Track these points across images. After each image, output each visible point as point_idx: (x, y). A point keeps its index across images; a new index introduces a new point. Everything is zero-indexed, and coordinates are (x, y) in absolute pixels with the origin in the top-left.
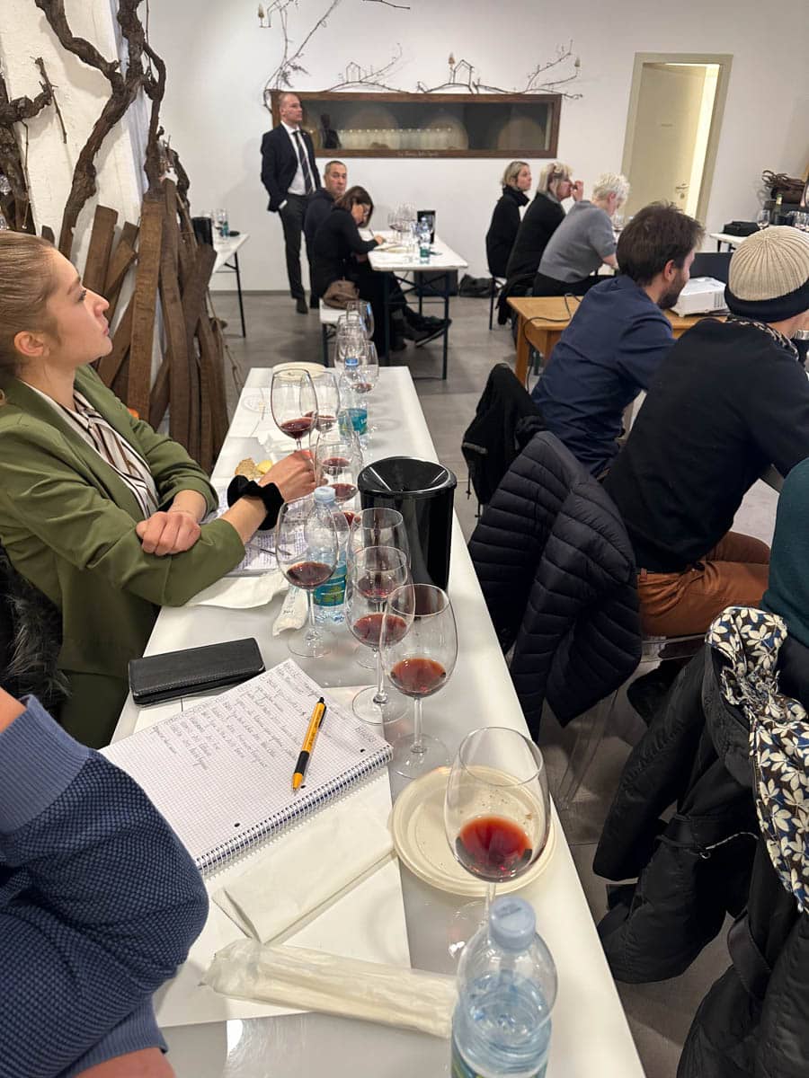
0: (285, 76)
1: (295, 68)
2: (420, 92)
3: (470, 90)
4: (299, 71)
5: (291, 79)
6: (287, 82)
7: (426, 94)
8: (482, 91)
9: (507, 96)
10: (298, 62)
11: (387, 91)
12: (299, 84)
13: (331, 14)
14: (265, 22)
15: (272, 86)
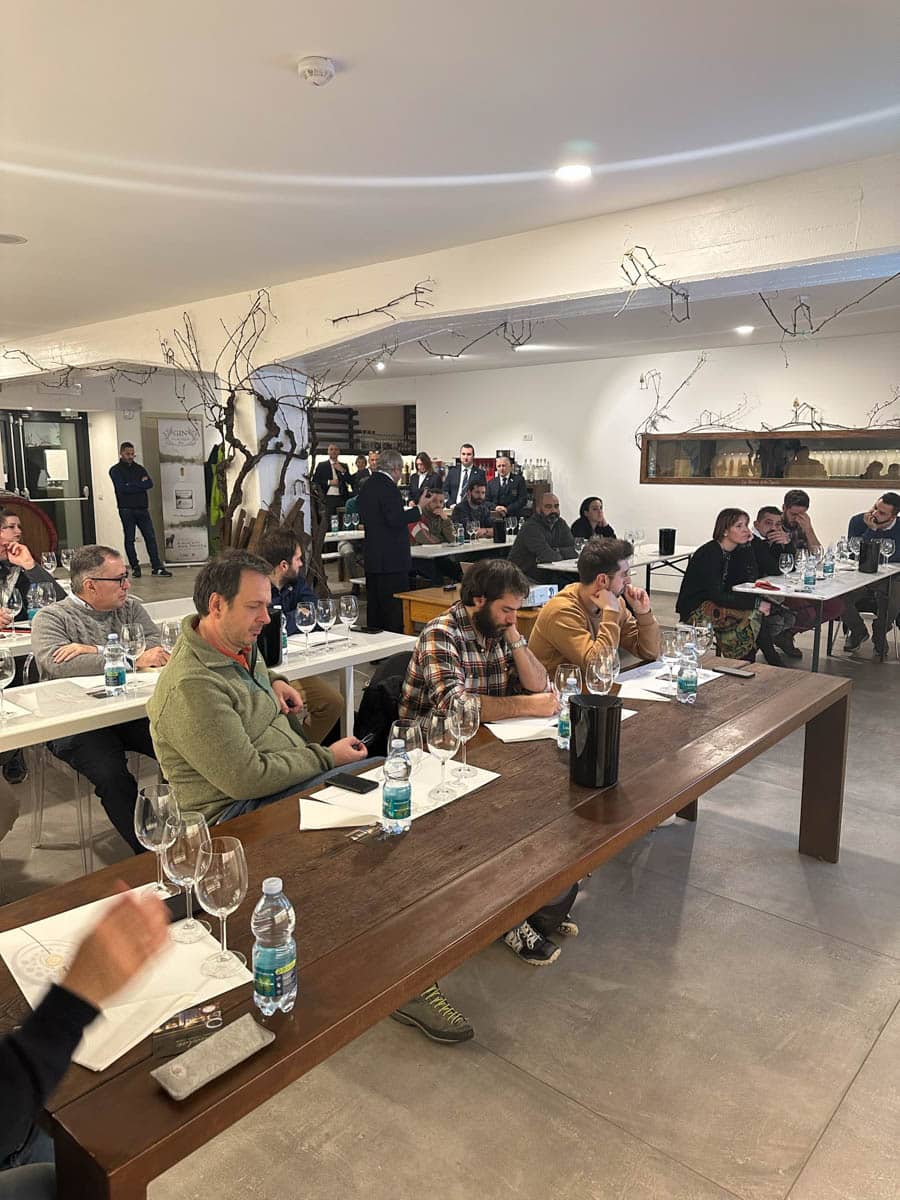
0: (654, 423)
1: (662, 417)
2: (766, 430)
3: (813, 427)
4: (665, 419)
5: (658, 426)
6: (655, 427)
7: (770, 432)
8: (825, 428)
9: (849, 431)
10: (664, 413)
11: (735, 431)
12: (664, 428)
13: (694, 376)
14: (644, 386)
15: (642, 431)
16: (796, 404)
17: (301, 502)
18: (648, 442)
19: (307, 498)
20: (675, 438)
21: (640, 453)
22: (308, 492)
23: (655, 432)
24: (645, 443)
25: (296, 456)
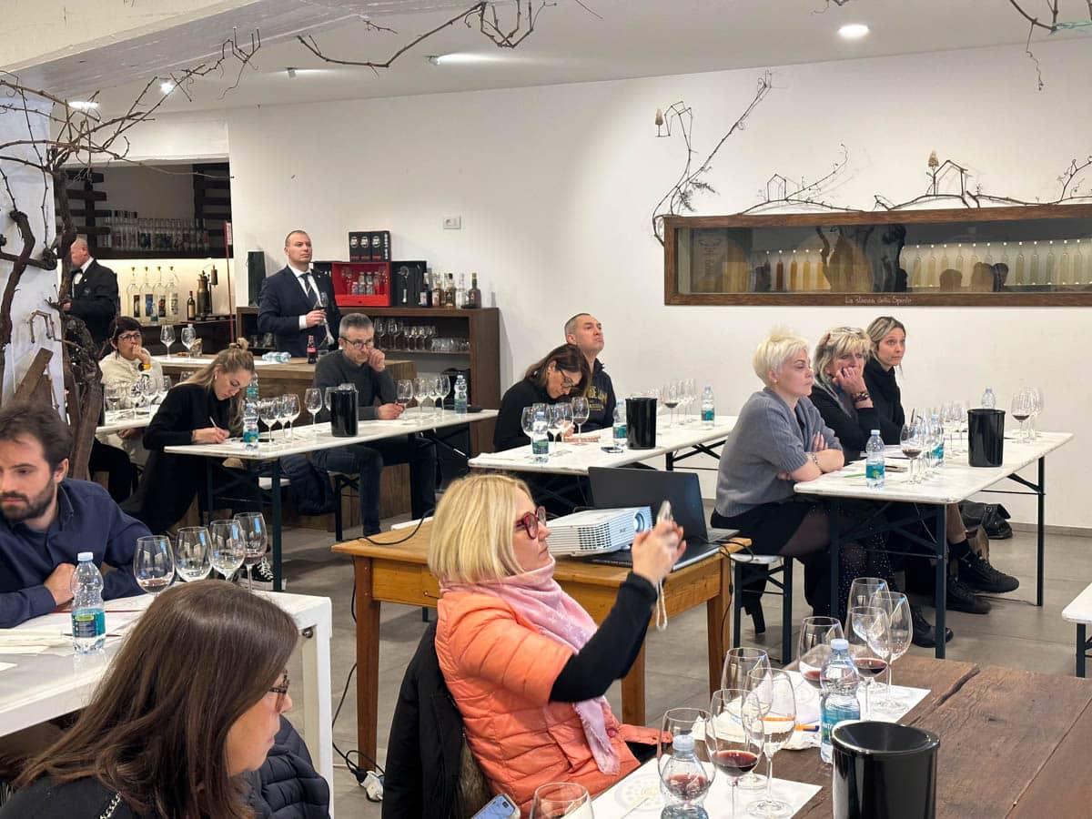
0: (684, 197)
1: (700, 186)
2: (884, 209)
3: (964, 202)
4: (705, 189)
5: (693, 201)
6: (687, 205)
7: (890, 213)
8: (985, 204)
9: (1028, 208)
10: (702, 178)
11: (829, 211)
12: (705, 207)
13: (751, 115)
14: (664, 131)
15: (665, 210)
16: (933, 162)
17: (45, 356)
18: (676, 231)
19: (57, 348)
20: (725, 223)
21: (661, 250)
22: (59, 335)
23: (686, 213)
24: (671, 233)
25: (35, 264)
